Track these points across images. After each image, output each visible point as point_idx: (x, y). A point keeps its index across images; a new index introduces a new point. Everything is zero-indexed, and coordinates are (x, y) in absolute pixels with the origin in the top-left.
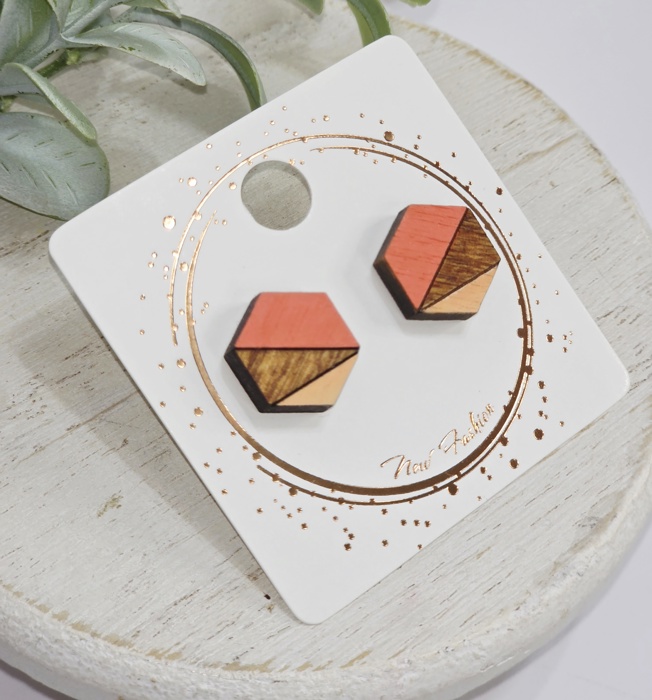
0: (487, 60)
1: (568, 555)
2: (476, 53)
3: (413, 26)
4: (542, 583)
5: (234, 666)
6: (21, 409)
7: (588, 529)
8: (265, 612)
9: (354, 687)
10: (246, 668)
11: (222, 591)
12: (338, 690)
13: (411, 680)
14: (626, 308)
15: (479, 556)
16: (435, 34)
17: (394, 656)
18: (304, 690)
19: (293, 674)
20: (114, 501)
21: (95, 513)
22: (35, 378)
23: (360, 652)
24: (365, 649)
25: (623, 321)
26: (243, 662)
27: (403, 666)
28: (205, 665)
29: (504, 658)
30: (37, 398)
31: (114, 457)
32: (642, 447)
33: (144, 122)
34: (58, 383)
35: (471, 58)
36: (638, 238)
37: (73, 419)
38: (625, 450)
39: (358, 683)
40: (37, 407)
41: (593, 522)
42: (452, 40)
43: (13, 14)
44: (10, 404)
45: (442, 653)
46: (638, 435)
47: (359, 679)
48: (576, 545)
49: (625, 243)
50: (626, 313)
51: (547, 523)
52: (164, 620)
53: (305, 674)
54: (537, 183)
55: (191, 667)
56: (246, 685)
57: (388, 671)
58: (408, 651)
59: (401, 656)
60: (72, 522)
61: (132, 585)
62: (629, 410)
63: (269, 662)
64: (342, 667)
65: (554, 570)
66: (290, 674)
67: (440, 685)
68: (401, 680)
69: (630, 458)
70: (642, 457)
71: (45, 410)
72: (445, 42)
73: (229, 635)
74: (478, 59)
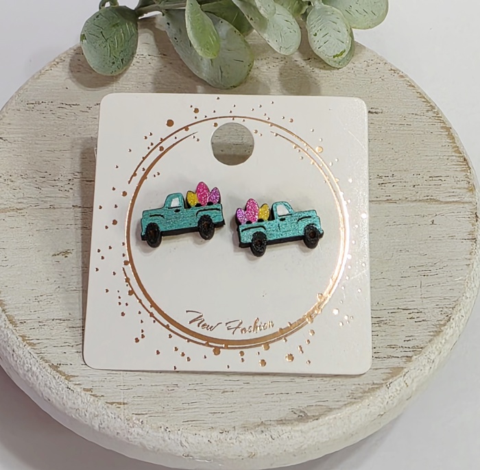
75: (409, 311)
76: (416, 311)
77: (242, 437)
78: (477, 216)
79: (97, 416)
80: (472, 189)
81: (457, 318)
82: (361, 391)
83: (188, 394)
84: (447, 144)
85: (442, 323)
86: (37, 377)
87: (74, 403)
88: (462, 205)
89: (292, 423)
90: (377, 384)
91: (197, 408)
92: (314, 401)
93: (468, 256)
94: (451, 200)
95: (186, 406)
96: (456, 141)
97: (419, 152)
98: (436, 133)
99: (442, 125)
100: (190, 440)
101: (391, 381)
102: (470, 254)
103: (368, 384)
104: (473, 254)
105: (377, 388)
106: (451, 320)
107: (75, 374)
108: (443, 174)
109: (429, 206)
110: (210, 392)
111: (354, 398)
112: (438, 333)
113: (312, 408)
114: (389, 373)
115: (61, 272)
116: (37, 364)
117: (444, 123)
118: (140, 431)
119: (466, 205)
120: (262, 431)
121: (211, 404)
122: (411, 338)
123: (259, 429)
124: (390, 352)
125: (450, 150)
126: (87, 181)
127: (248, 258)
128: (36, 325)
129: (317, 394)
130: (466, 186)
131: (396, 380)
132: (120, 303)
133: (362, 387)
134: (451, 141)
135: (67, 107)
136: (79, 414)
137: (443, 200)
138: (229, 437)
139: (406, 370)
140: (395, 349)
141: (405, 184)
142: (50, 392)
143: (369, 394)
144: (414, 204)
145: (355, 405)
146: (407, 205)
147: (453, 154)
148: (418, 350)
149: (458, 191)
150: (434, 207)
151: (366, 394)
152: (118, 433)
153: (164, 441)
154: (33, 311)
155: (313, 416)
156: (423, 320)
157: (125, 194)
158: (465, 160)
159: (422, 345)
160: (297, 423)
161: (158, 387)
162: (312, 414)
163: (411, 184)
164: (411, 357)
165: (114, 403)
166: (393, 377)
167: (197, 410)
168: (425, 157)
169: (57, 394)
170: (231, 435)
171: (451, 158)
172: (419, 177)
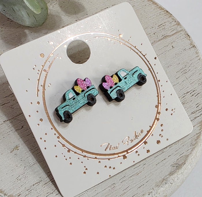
76: (192, 91)
77: (159, 191)
78: (188, 35)
80: (178, 24)
82: (194, 140)
83: (122, 185)
84: (155, 8)
88: (180, 33)
89: (175, 172)
90: (198, 133)
91: (130, 189)
92: (178, 156)
93: (197, 55)
94: (173, 33)
95: (125, 191)
97: (146, 17)
98: (148, 5)
102: (197, 54)
103: (195, 135)
104: (198, 53)
108: (163, 22)
109: (167, 40)
110: (131, 178)
114: (200, 126)
115: (21, 159)
119: (181, 32)
120: (166, 183)
124: (194, 115)
125: (158, 10)
126: (2, 105)
127: (116, 105)
128: (27, 193)
129: (177, 152)
130: (175, 23)
132: (66, 159)
133: (193, 138)
134: (156, 5)
138: (153, 194)
141: (150, 35)
143: (198, 140)
144: (159, 42)
145: (196, 148)
146: (157, 44)
147: (161, 11)
149: (174, 27)
150: (169, 40)
151: (197, 141)
154: (20, 186)
155: (182, 163)
156: (198, 94)
157: (38, 103)
158: (167, 12)
160: (178, 170)
161: (107, 189)
162: (181, 162)
163: (153, 33)
167: (131, 190)
168: (150, 18)
170: (154, 193)
171: (161, 13)
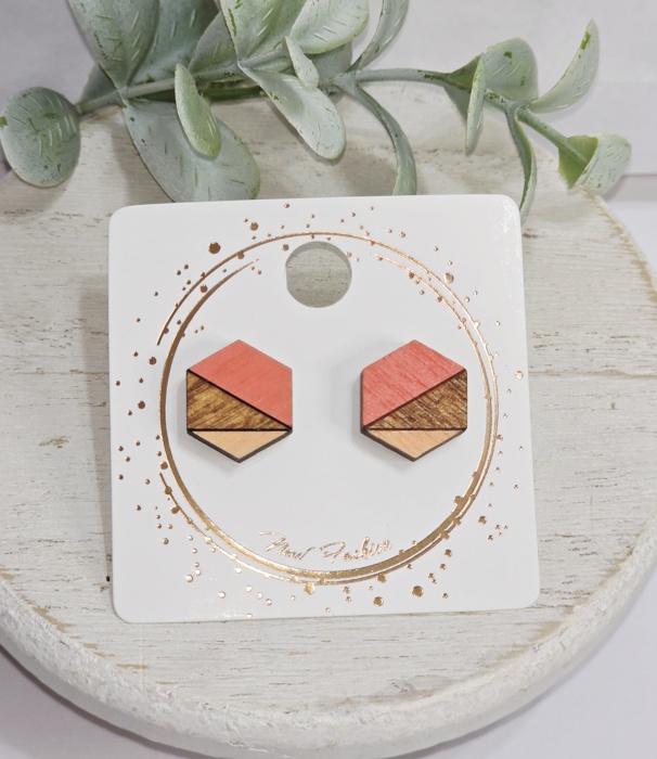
0: (645, 275)
1: (362, 699)
2: (642, 265)
3: (606, 215)
4: (322, 706)
5: (42, 612)
6: (51, 337)
7: (398, 691)
8: (98, 588)
9: (116, 686)
10: (50, 619)
11: (79, 553)
12: (103, 680)
13: (164, 711)
14: (590, 540)
15: (291, 654)
16: (620, 231)
17: (161, 683)
18: (78, 663)
19: (77, 646)
20: (59, 442)
21: (40, 441)
22: (80, 320)
23: (141, 663)
24: (146, 664)
25: (575, 549)
26: (50, 614)
27: (163, 695)
28: (23, 597)
29: (257, 746)
30: (69, 336)
31: (86, 410)
32: (501, 657)
33: (319, 175)
34: (93, 333)
35: (633, 266)
36: (650, 491)
37: (81, 365)
38: (484, 650)
39: (120, 685)
40: (63, 342)
41: (406, 688)
42: (630, 243)
43: (218, 29)
44: (47, 328)
45: (200, 706)
46: (506, 646)
47: (123, 682)
48: (376, 697)
49: (636, 488)
50: (584, 545)
51: (369, 665)
52: (22, 547)
53: (86, 652)
54: (600, 397)
55: (12, 593)
56: (40, 632)
57: (149, 691)
58: (175, 686)
59: (167, 686)
60: (19, 437)
61: (22, 507)
62: (518, 621)
63: (69, 625)
64: (118, 665)
65: (342, 703)
66: (76, 644)
67: (187, 731)
68: (157, 704)
69: (482, 659)
70: (494, 665)
71: (68, 347)
72: (622, 242)
73: (57, 588)
74: (639, 271)
75: (571, 539)
79: (104, 683)
81: (643, 551)
85: (620, 557)
86: (16, 624)
87: (70, 664)
96: (653, 283)
99: (633, 257)
100: (240, 722)
101: (540, 641)
105: (519, 652)
106: (634, 553)
107: (72, 622)
111: (485, 666)
112: (612, 572)
113: (422, 679)
116: (16, 606)
117: (635, 254)
118: (167, 707)
121: (272, 671)
122: (573, 579)
123: (343, 708)
131: (548, 641)
135: (63, 217)
136: (77, 680)
137: (631, 372)
139: (563, 626)
140: (548, 595)
142: (35, 647)
148: (584, 596)
152: (134, 709)
153: (202, 722)
159: (589, 590)
164: (571, 607)
165: (129, 666)
166: (543, 635)
169: (45, 650)
172: (596, 336)
